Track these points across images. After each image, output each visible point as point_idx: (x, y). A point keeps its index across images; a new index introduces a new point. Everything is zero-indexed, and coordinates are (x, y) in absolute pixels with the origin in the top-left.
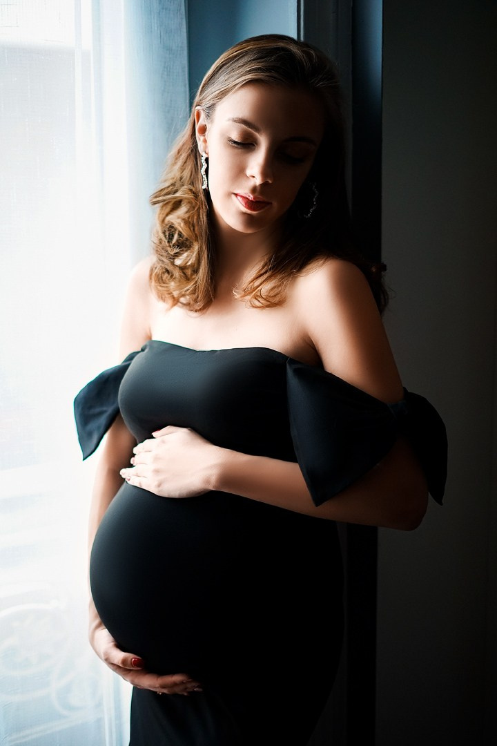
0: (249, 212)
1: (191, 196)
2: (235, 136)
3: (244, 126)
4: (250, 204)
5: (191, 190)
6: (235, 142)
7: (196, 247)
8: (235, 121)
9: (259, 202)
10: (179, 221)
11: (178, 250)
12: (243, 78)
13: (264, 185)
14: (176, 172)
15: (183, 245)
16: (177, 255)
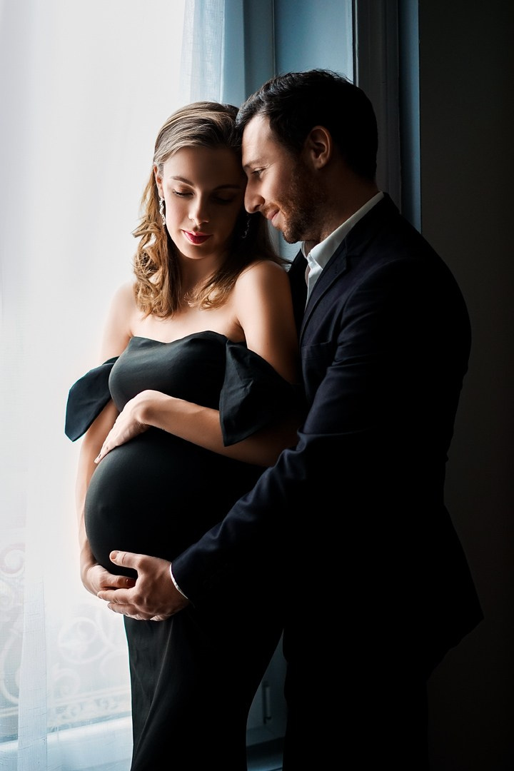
0: (195, 244)
1: (157, 230)
2: (178, 189)
3: (182, 183)
4: (195, 238)
5: (155, 225)
6: (178, 193)
7: (161, 269)
8: (175, 179)
9: (200, 237)
10: (149, 249)
11: (149, 272)
12: (178, 145)
13: (203, 225)
14: (145, 212)
15: (154, 268)
16: (150, 275)
